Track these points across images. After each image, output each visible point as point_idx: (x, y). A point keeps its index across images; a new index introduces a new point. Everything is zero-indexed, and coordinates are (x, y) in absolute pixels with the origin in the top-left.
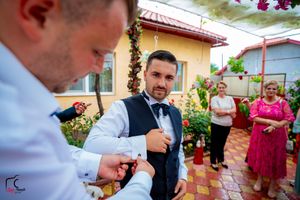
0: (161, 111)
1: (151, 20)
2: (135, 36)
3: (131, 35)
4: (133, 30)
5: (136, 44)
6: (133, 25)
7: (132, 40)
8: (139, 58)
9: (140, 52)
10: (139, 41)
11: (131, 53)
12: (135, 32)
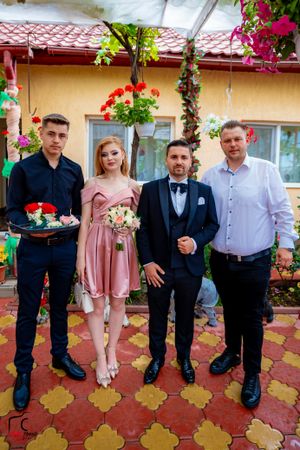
0: (179, 188)
1: (223, 55)
2: (189, 94)
3: (184, 93)
4: (187, 84)
5: (191, 106)
6: (187, 77)
7: (185, 100)
8: (196, 127)
9: (198, 118)
10: (195, 101)
11: (185, 121)
12: (190, 88)
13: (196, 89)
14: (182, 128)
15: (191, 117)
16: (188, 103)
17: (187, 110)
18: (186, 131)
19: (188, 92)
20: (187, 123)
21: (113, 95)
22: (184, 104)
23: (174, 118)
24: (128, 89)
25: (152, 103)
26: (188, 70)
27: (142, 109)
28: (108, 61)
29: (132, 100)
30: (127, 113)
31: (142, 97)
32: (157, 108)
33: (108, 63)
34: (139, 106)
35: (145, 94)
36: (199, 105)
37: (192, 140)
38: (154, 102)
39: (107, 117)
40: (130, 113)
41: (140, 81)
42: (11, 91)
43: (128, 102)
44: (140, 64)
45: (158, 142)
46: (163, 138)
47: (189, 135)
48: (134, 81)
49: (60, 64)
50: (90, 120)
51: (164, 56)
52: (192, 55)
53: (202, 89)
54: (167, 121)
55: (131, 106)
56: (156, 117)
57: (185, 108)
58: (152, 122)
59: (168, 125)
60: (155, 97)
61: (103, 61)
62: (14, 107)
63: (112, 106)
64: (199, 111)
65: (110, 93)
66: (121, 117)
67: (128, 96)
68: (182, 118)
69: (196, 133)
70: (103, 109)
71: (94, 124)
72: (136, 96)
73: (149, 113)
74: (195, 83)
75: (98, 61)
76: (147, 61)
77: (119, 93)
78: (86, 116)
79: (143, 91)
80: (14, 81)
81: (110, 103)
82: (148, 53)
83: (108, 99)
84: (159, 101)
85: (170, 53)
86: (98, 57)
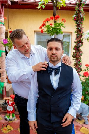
2: (79, 21)
3: (76, 21)
4: (78, 17)
5: (80, 27)
6: (78, 14)
7: (77, 24)
8: (81, 36)
9: (82, 32)
10: (81, 24)
11: (77, 33)
12: (79, 18)
13: (82, 19)
14: (75, 37)
15: (79, 32)
16: (78, 25)
17: (78, 29)
18: (77, 38)
19: (78, 21)
20: (78, 34)
21: (45, 22)
22: (76, 26)
23: (72, 33)
24: (52, 18)
25: (62, 25)
26: (79, 10)
27: (58, 28)
28: (44, 7)
29: (53, 23)
30: (51, 29)
31: (58, 22)
32: (64, 27)
33: (44, 8)
34: (56, 26)
35: (59, 21)
36: (83, 26)
37: (79, 42)
38: (63, 24)
39: (42, 31)
40: (52, 29)
41: (57, 15)
42: (1, 20)
43: (51, 24)
44: (57, 8)
45: (65, 43)
46: (67, 41)
47: (79, 40)
48: (54, 15)
49: (24, 8)
50: (36, 33)
51: (68, 5)
52: (81, 3)
53: (84, 19)
54: (69, 34)
55: (53, 26)
56: (64, 32)
57: (77, 28)
58: (62, 33)
59: (69, 36)
60: (64, 23)
61: (41, 7)
62: (3, 26)
63: (45, 26)
64: (83, 29)
65: (44, 20)
66: (48, 31)
67: (52, 22)
68: (75, 32)
69: (81, 39)
70: (41, 28)
71: (38, 35)
72: (55, 22)
73: (61, 29)
74: (81, 16)
75: (39, 7)
76: (61, 7)
77: (48, 20)
78: (35, 31)
79: (58, 19)
80: (2, 15)
81: (43, 25)
82: (61, 3)
83: (42, 23)
84: (65, 24)
85: (71, 4)
86: (39, 5)
